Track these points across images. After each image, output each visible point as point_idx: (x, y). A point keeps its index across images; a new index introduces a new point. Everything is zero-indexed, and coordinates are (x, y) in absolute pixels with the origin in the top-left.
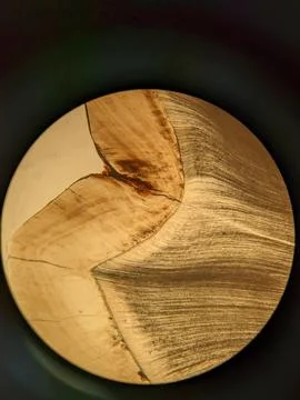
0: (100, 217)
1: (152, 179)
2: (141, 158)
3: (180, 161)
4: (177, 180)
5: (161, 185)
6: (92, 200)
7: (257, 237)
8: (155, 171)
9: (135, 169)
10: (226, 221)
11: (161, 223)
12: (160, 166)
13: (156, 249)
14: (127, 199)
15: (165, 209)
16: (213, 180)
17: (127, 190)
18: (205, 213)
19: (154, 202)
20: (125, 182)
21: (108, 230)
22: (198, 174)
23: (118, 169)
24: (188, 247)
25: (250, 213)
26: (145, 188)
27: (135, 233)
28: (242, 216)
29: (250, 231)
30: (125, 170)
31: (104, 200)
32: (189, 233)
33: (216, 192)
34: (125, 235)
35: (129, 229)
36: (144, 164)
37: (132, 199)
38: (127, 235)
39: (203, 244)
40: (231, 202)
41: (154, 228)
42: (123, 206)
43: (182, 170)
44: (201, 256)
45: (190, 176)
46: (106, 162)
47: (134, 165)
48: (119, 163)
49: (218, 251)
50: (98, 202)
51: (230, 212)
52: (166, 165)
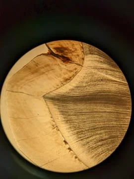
0: (47, 73)
1: (69, 55)
2: (65, 46)
3: (82, 48)
4: (81, 56)
5: (74, 59)
6: (43, 66)
7: (116, 81)
8: (71, 52)
9: (62, 51)
10: (103, 74)
11: (74, 76)
12: (73, 50)
13: (72, 87)
14: (59, 65)
15: (75, 69)
16: (97, 56)
17: (59, 61)
18: (93, 71)
19: (71, 66)
20: (57, 57)
21: (50, 79)
22: (90, 53)
23: (54, 51)
24: (86, 86)
25: (114, 71)
26: (66, 60)
27: (62, 80)
28: (110, 72)
29: (114, 79)
30: (57, 52)
31: (48, 65)
32: (86, 80)
33: (98, 61)
34: (57, 81)
35: (59, 78)
36: (66, 49)
37: (61, 65)
39: (92, 85)
40: (105, 66)
41: (70, 78)
42: (57, 68)
43: (83, 52)
44: (91, 90)
45: (87, 54)
46: (49, 48)
47: (62, 49)
48: (55, 48)
49: (99, 88)
50: (46, 66)
51: (105, 71)
52: (76, 50)
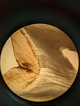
0: (17, 79)
1: (31, 68)
2: (28, 63)
3: (39, 63)
4: (38, 68)
5: (34, 70)
6: (15, 74)
7: (59, 84)
8: (32, 66)
9: (27, 66)
10: (51, 80)
11: (34, 81)
12: (33, 65)
13: (32, 88)
14: (24, 74)
15: (35, 76)
16: (48, 69)
17: (24, 71)
18: (46, 78)
19: (32, 75)
20: (24, 69)
21: (19, 82)
22: (44, 67)
23: (22, 66)
24: (41, 87)
25: (58, 78)
26: (29, 71)
27: (26, 83)
28: (56, 79)
29: (58, 83)
30: (24, 66)
31: (18, 74)
32: (41, 83)
33: (48, 72)
34: (23, 84)
35: (25, 82)
37: (26, 74)
38: (24, 84)
39: (45, 86)
40: (52, 75)
41: (32, 82)
42: (23, 76)
43: (39, 66)
44: (45, 90)
45: (42, 67)
46: (19, 64)
47: (26, 64)
48: (22, 64)
49: (49, 88)
50: (16, 75)
51: (52, 78)
52: (35, 65)
